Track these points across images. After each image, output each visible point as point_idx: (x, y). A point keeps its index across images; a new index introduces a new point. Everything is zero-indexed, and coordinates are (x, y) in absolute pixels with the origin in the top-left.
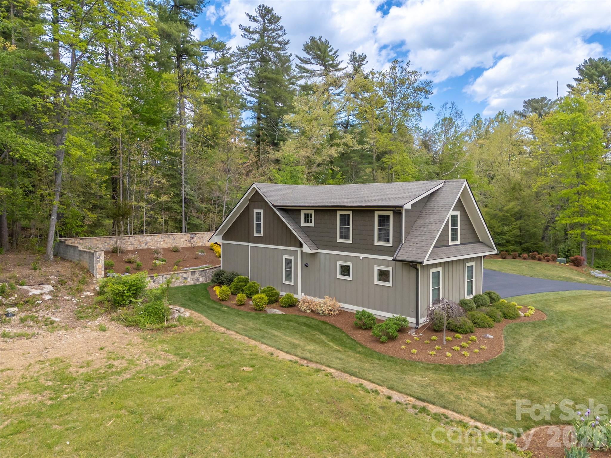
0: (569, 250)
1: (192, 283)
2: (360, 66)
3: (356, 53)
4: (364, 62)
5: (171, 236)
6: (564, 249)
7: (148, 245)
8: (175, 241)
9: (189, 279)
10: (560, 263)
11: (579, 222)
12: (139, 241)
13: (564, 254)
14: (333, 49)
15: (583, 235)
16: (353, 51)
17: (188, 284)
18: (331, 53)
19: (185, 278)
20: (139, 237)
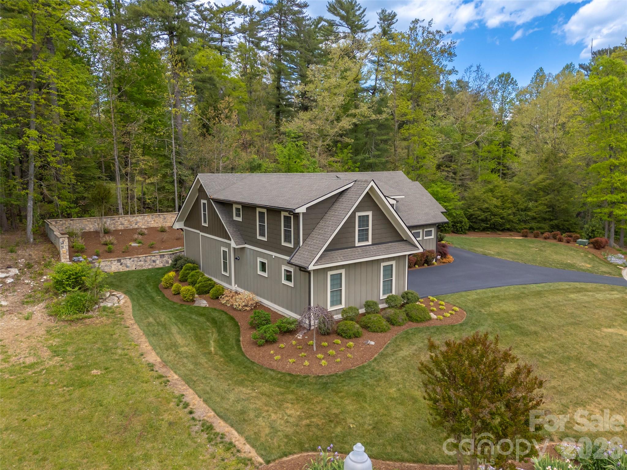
0: (593, 231)
1: (161, 265)
2: (390, 25)
3: (386, 11)
4: (394, 21)
5: (161, 216)
6: (588, 229)
7: (138, 224)
8: (165, 220)
9: (158, 262)
10: (580, 245)
11: (606, 200)
12: (129, 221)
13: (588, 235)
14: (360, 7)
15: (610, 215)
16: (383, 8)
17: (157, 266)
18: (358, 13)
19: (154, 261)
20: (129, 217)
